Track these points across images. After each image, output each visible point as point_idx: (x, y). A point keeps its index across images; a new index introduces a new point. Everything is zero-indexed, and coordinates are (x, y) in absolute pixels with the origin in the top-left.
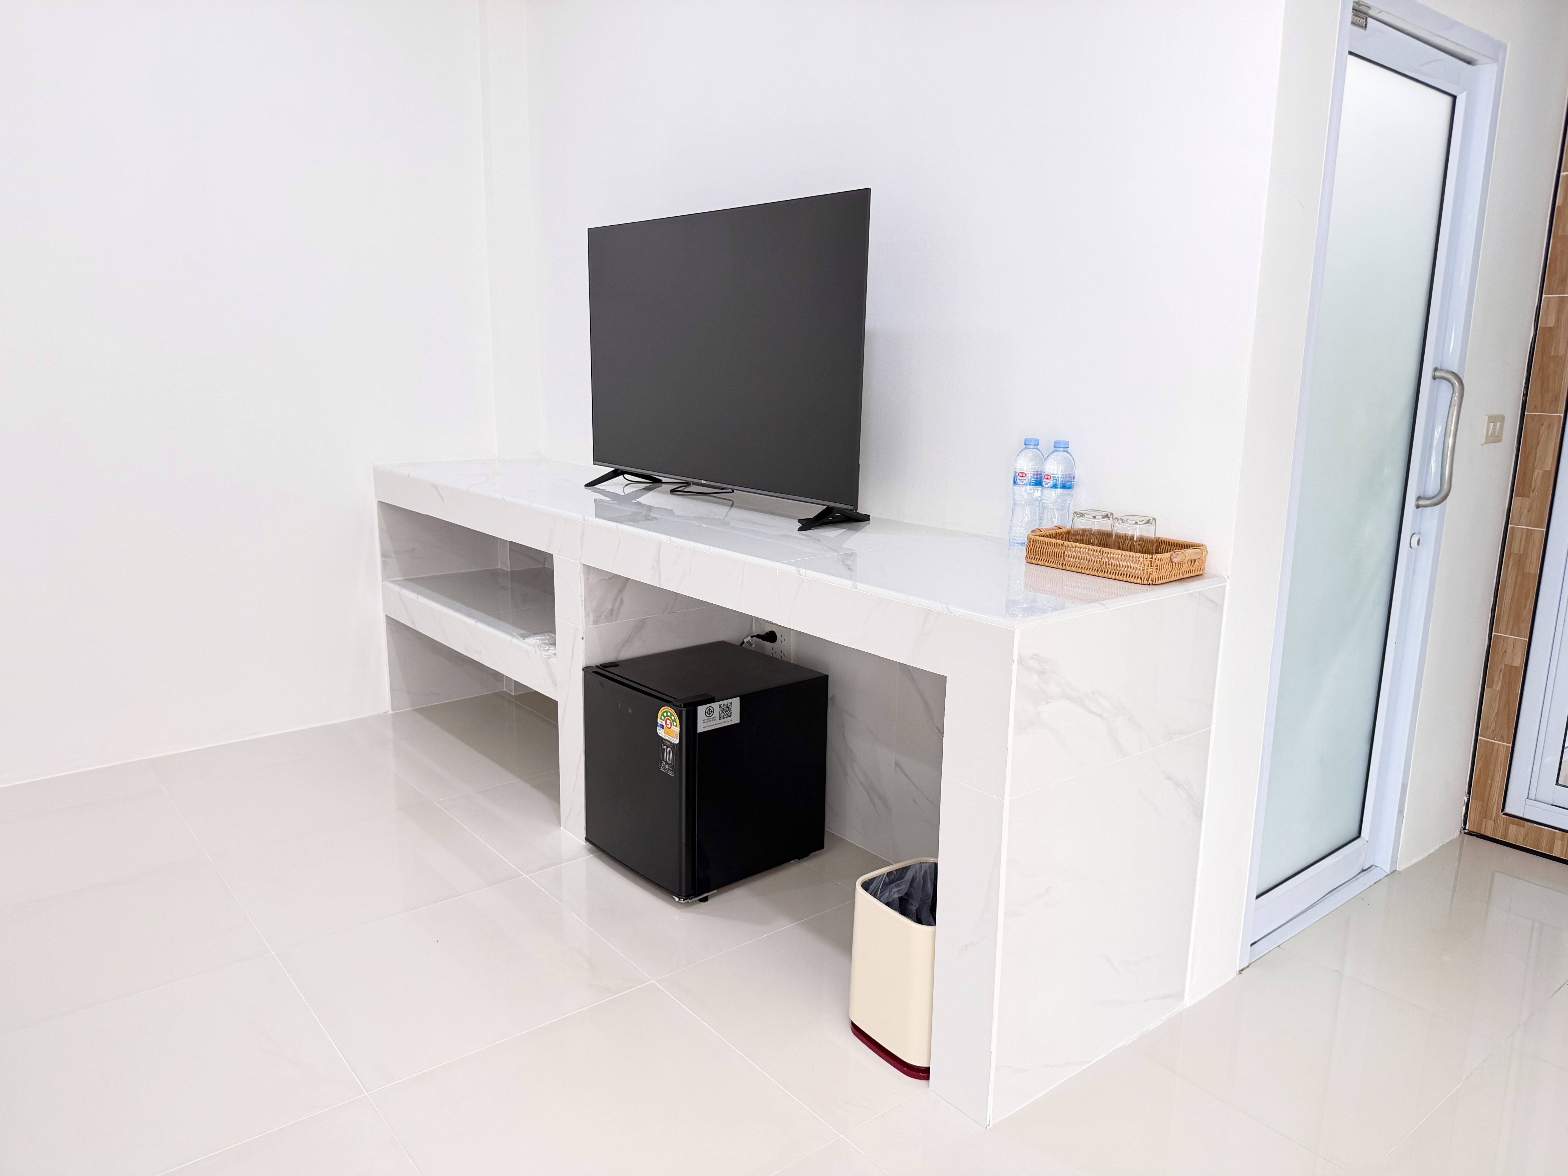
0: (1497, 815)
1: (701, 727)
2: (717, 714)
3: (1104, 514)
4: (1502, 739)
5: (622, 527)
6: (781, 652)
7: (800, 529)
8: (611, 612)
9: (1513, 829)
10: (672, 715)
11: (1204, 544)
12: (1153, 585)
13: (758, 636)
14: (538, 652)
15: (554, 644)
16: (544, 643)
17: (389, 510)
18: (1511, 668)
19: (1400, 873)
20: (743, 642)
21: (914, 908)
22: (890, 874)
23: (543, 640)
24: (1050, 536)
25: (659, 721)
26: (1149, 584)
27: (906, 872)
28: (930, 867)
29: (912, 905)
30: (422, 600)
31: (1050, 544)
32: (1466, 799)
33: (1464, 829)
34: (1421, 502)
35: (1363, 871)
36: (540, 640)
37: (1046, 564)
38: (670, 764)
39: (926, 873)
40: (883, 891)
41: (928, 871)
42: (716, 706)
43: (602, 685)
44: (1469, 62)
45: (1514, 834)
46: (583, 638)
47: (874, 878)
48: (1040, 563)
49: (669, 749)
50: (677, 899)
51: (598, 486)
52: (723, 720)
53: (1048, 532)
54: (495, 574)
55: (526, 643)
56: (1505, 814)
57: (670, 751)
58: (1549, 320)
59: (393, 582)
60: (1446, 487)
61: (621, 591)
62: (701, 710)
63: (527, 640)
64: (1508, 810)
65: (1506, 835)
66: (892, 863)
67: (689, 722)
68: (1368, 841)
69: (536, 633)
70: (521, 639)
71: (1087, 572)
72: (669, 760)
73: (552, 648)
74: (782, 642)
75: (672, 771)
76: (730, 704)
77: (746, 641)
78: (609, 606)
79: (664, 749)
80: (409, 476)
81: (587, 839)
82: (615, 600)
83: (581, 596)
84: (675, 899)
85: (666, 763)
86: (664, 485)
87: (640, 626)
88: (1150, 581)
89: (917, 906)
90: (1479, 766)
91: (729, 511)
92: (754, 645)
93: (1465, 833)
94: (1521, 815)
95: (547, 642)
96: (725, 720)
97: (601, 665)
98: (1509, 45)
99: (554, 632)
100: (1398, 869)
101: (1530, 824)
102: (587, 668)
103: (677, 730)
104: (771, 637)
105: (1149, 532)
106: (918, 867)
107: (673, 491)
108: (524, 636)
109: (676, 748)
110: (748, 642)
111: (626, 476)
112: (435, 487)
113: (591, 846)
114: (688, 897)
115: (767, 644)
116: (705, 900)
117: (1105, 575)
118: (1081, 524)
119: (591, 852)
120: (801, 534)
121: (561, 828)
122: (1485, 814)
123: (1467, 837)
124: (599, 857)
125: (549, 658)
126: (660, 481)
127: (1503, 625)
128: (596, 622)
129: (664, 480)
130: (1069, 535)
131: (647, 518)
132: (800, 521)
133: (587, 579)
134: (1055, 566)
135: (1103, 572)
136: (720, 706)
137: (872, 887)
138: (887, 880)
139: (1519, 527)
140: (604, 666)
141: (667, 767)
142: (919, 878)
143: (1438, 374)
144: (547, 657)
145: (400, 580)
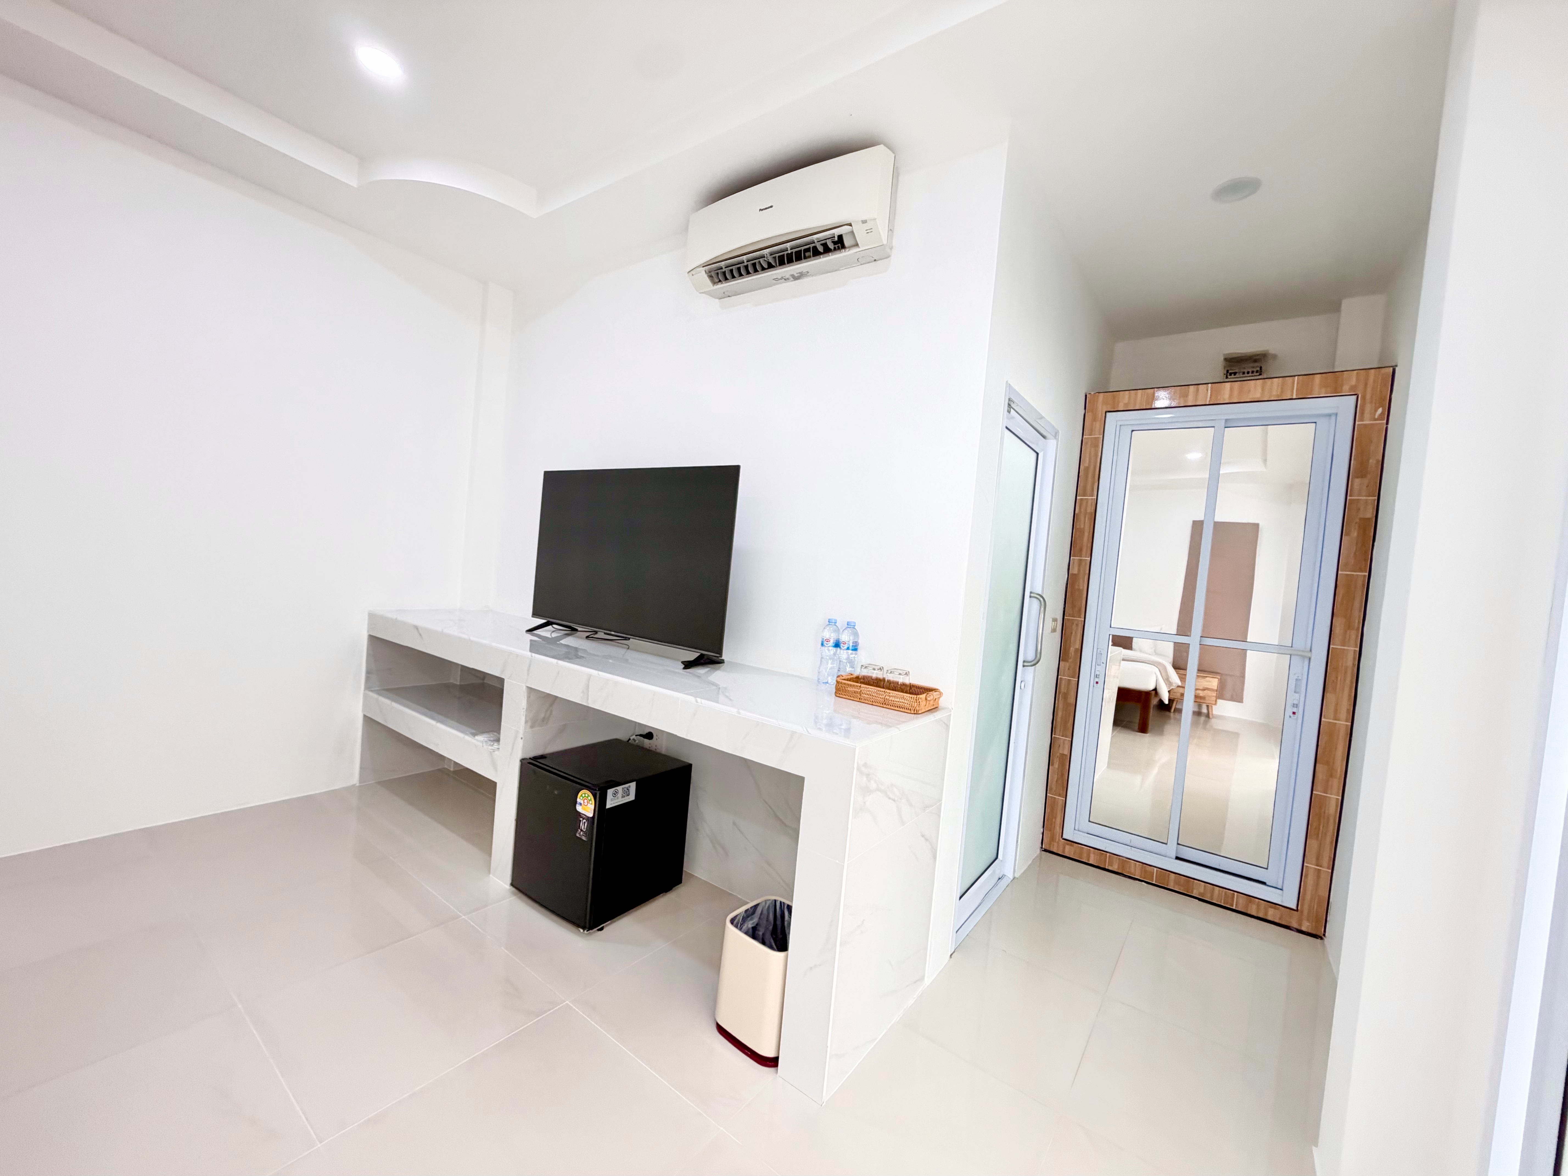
0: (1059, 839)
1: (609, 805)
2: (620, 795)
3: (879, 667)
4: (1060, 795)
5: (561, 662)
6: (656, 746)
7: (684, 668)
8: (543, 720)
9: (1067, 848)
10: (589, 796)
11: (938, 688)
12: (917, 714)
13: (641, 735)
14: (485, 747)
15: (498, 740)
16: (490, 740)
17: (375, 641)
18: (1063, 755)
19: (1017, 878)
20: (630, 739)
21: (761, 933)
22: (746, 911)
23: (489, 737)
24: (847, 680)
25: (578, 800)
26: (915, 714)
27: (757, 908)
28: (772, 903)
29: (759, 931)
30: (394, 705)
31: (850, 685)
32: (1042, 830)
33: (1042, 848)
34: (1025, 664)
35: (999, 879)
36: (487, 737)
37: (849, 698)
38: (585, 832)
39: (769, 907)
40: (742, 924)
41: (771, 905)
42: (620, 788)
43: (535, 772)
44: (1044, 437)
45: (1069, 851)
46: (522, 738)
47: (737, 916)
48: (844, 697)
49: (584, 821)
50: (582, 931)
51: (535, 632)
52: (623, 799)
53: (847, 677)
54: (448, 687)
55: (476, 740)
56: (1063, 839)
57: (585, 822)
58: (1074, 570)
59: (372, 691)
60: (1038, 656)
61: (551, 705)
62: (610, 792)
63: (476, 737)
64: (1064, 837)
65: (1064, 851)
66: (748, 901)
67: (601, 801)
68: (1002, 861)
69: (483, 733)
70: (472, 737)
71: (875, 704)
72: (584, 828)
73: (496, 744)
74: (657, 739)
75: (586, 836)
76: (630, 786)
77: (631, 738)
78: (542, 715)
79: (580, 821)
80: (396, 619)
81: (512, 885)
82: (547, 711)
83: (523, 709)
84: (580, 930)
85: (582, 830)
86: (579, 632)
87: (562, 730)
88: (915, 712)
89: (763, 932)
90: (1048, 811)
91: (626, 652)
92: (637, 742)
93: (1043, 850)
94: (1072, 840)
95: (492, 739)
96: (625, 798)
97: (533, 758)
98: (1060, 432)
99: (499, 733)
100: (1016, 876)
101: (1077, 845)
102: (523, 759)
103: (592, 807)
104: (649, 736)
105: (907, 680)
106: (764, 903)
107: (587, 637)
108: (474, 735)
109: (591, 820)
110: (634, 739)
111: (554, 626)
112: (416, 628)
113: (514, 889)
114: (590, 928)
115: (646, 741)
116: (601, 929)
117: (888, 707)
118: (865, 673)
119: (514, 894)
120: (685, 672)
121: (491, 875)
122: (1052, 839)
123: (1043, 852)
124: (520, 898)
125: (494, 751)
126: (576, 630)
127: (1058, 731)
128: (532, 727)
129: (579, 629)
130: (857, 679)
131: (578, 657)
132: (683, 662)
133: (529, 697)
134: (855, 699)
135: (885, 704)
136: (623, 788)
137: (735, 922)
138: (745, 916)
139: (1064, 678)
140: (535, 758)
141: (582, 833)
142: (765, 912)
143: (1032, 595)
144: (492, 751)
145: (378, 690)
